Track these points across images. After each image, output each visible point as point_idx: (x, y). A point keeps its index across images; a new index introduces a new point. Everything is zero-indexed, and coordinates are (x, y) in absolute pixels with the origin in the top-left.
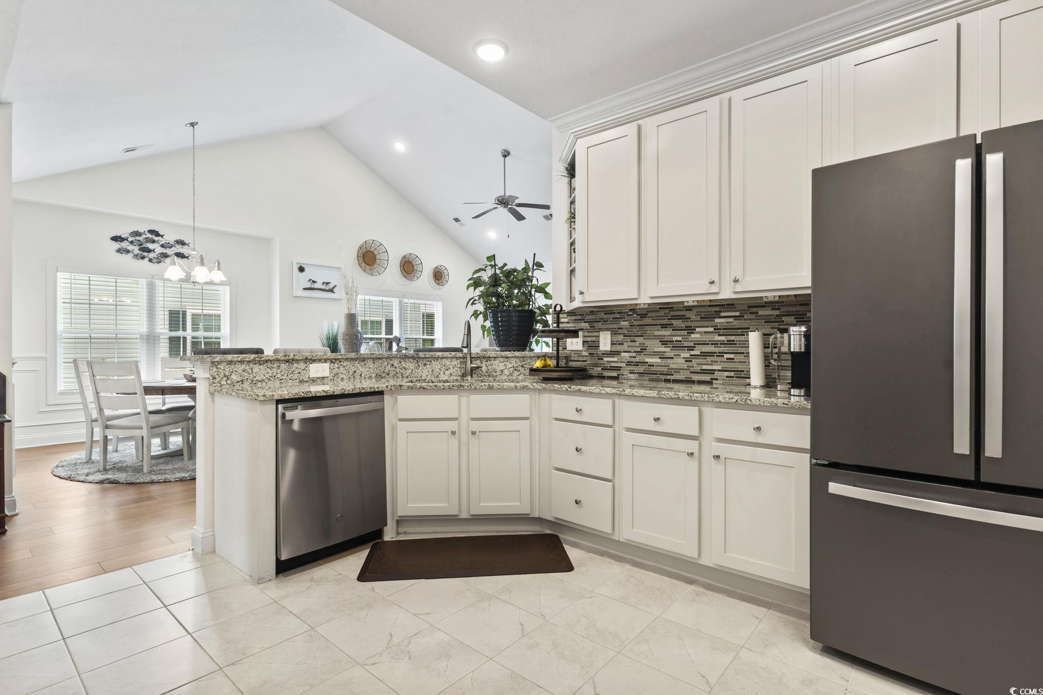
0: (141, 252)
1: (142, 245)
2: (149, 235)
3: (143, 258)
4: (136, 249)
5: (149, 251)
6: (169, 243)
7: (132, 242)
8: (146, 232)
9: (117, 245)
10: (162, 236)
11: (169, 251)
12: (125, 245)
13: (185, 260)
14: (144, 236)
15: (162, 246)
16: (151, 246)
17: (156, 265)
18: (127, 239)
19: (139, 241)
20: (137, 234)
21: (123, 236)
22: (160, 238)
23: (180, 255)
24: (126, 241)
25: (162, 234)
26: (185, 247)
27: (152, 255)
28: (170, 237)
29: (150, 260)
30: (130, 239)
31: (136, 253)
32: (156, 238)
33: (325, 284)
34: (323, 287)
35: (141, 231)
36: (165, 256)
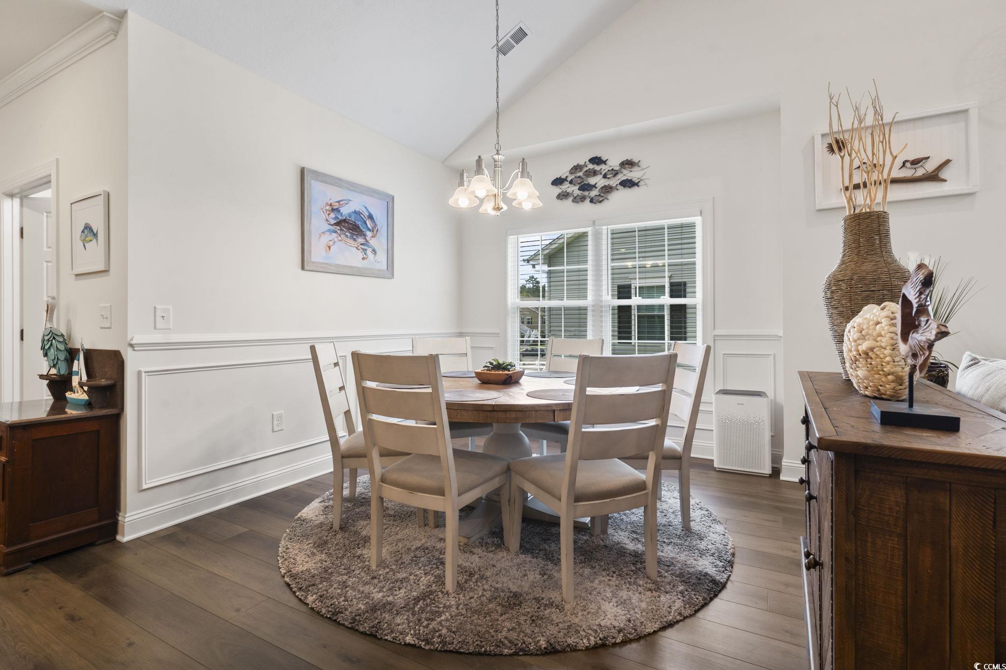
0: (581, 192)
1: (583, 182)
2: (591, 166)
3: (583, 199)
4: (575, 190)
5: (589, 187)
6: (612, 170)
7: (571, 182)
8: (588, 163)
9: (557, 190)
10: (605, 162)
11: (614, 182)
12: (566, 187)
13: (636, 188)
14: (585, 169)
15: (605, 176)
16: (592, 181)
17: (599, 206)
18: (565, 180)
19: (579, 177)
20: (577, 168)
21: (562, 177)
22: (603, 167)
23: (629, 184)
24: (566, 183)
25: (604, 160)
26: (635, 169)
27: (594, 193)
28: (614, 162)
29: (592, 201)
30: (569, 179)
31: (575, 195)
32: (597, 168)
33: (908, 165)
34: (907, 173)
35: (582, 163)
36: (608, 189)
